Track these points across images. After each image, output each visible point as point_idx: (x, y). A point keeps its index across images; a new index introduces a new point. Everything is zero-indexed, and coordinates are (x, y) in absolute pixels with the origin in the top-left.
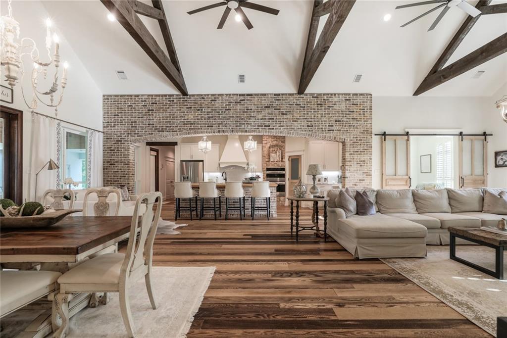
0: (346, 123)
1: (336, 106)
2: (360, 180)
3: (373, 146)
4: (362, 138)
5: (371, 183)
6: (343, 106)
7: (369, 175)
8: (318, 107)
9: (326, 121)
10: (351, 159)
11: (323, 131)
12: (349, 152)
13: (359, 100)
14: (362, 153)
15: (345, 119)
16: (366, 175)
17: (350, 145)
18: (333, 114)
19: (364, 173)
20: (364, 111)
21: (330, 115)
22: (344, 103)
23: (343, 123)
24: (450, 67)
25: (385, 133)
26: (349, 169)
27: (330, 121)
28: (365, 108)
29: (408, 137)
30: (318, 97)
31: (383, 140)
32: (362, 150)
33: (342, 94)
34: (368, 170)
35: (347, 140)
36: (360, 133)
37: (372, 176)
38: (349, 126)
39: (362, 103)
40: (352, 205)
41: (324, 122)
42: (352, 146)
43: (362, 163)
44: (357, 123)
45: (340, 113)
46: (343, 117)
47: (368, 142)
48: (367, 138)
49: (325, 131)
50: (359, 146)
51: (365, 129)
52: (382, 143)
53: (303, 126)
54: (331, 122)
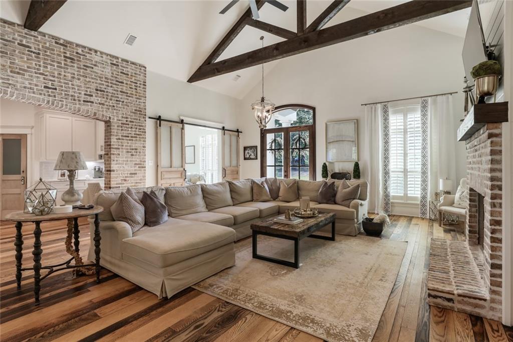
0: (112, 96)
1: (96, 67)
2: (131, 174)
3: (146, 131)
4: (135, 119)
5: (145, 176)
6: (108, 71)
7: (143, 167)
8: (65, 60)
9: (80, 86)
10: (119, 145)
11: (74, 100)
12: (116, 136)
13: (130, 70)
14: (134, 139)
15: (110, 90)
16: (139, 167)
17: (118, 126)
18: (92, 78)
19: (136, 164)
20: (136, 85)
21: (88, 79)
22: (110, 68)
23: (107, 95)
24: (223, 62)
25: (160, 117)
26: (116, 159)
27: (88, 88)
28: (138, 82)
29: (183, 126)
30: (66, 46)
31: (158, 125)
32: (134, 136)
33: (107, 55)
34: (141, 161)
35: (113, 119)
36: (131, 112)
37: (147, 168)
38: (117, 101)
39: (133, 75)
40: (139, 213)
41: (76, 88)
42: (120, 128)
43: (133, 152)
44: (128, 100)
45: (104, 79)
46: (108, 86)
47: (141, 126)
48: (139, 120)
49: (79, 101)
50: (130, 129)
51: (138, 109)
52: (156, 128)
53: (36, 85)
54: (88, 90)
